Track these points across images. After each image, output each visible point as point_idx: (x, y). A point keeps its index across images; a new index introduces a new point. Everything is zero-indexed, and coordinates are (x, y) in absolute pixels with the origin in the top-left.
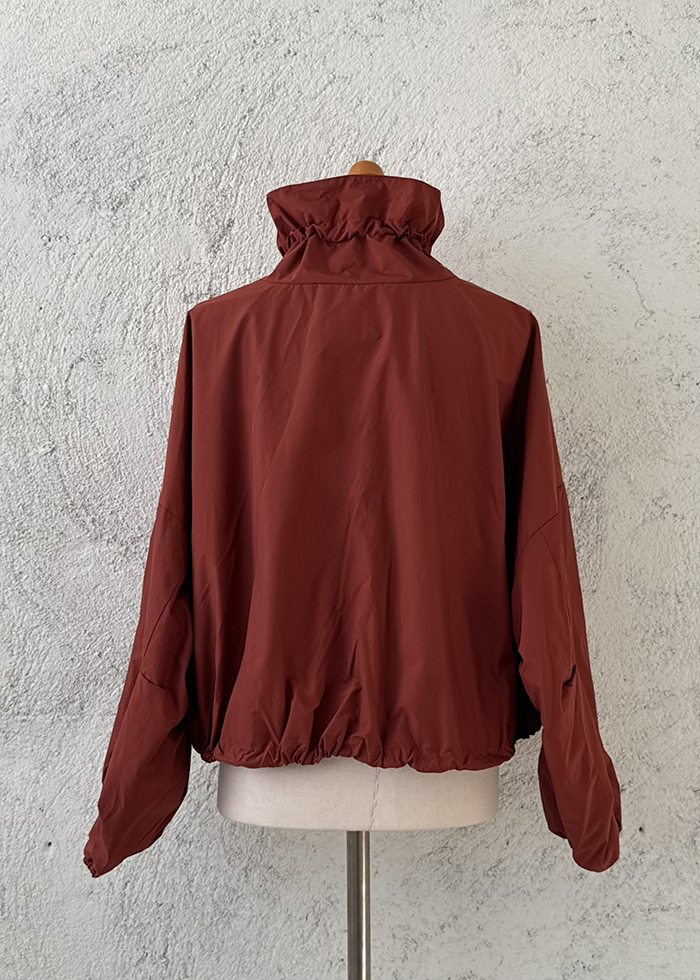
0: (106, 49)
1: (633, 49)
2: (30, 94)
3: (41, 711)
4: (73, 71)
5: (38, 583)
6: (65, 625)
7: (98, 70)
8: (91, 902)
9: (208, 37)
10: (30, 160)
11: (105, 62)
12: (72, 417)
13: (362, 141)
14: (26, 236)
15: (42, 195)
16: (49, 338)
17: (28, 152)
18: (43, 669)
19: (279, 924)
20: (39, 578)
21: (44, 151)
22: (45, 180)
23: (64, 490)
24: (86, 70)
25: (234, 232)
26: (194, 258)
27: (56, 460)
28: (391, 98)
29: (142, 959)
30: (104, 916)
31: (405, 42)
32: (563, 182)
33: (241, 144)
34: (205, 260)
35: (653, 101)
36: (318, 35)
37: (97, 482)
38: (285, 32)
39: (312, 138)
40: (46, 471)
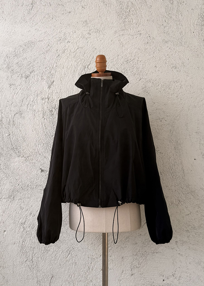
0: (25, 41)
1: (150, 41)
2: (8, 52)
3: (4, 198)
4: (18, 46)
5: (5, 167)
6: (10, 177)
7: (24, 46)
8: (14, 246)
9: (49, 38)
10: (7, 67)
11: (25, 44)
12: (14, 127)
13: (85, 62)
14: (5, 84)
15: (10, 75)
16: (10, 108)
17: (7, 65)
18: (5, 188)
19: (60, 253)
20: (5, 166)
21: (10, 65)
22: (10, 72)
23: (12, 144)
24: (21, 46)
25: (54, 83)
26: (44, 90)
27: (10, 138)
28: (92, 52)
29: (26, 261)
30: (18, 249)
31: (96, 39)
32: (133, 72)
33: (56, 63)
34: (47, 90)
35: (155, 52)
36: (75, 38)
37: (19, 143)
38: (67, 37)
39: (73, 62)
40: (7, 140)
